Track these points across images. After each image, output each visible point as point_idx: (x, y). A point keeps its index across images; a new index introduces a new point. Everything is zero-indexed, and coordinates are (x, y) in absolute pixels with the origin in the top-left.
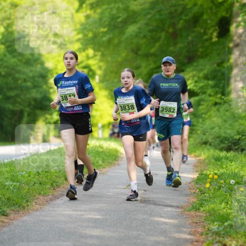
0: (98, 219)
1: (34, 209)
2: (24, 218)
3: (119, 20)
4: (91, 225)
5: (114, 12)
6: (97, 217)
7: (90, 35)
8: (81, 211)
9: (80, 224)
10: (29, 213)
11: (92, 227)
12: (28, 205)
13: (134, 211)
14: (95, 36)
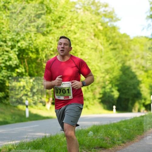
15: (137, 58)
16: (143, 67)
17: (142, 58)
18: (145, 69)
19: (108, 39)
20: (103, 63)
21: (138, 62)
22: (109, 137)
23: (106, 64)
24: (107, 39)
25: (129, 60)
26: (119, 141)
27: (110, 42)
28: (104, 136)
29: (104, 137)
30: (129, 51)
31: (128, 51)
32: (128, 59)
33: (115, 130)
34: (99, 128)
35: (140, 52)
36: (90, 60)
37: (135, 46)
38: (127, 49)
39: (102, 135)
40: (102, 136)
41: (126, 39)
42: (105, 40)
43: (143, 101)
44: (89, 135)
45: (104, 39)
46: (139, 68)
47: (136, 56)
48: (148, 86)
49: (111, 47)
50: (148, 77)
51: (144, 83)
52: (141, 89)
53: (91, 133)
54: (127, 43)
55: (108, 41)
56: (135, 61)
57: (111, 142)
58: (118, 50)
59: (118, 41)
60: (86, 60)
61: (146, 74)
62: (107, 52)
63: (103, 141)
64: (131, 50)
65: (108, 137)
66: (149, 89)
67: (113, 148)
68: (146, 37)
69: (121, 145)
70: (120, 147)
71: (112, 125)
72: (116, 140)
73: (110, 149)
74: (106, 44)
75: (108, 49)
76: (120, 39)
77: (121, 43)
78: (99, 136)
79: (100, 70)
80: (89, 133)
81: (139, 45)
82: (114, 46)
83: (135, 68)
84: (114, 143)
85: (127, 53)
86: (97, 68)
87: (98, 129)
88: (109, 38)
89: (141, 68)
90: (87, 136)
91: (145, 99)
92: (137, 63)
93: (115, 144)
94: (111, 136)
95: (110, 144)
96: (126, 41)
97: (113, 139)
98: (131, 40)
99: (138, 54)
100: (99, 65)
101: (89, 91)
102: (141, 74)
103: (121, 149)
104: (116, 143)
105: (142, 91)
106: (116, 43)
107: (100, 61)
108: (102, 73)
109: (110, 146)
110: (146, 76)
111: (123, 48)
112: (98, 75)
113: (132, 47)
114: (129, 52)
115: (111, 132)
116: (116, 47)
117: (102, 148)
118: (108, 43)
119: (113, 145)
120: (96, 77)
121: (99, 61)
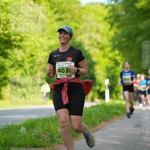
0: (116, 144)
1: (81, 138)
2: (76, 142)
3: (133, 34)
4: (112, 147)
5: (130, 30)
6: (116, 143)
7: (117, 43)
8: (107, 139)
9: (106, 147)
10: (79, 140)
11: (113, 148)
12: (78, 135)
13: (137, 140)
14: (119, 43)
15: (91, 31)
16: (98, 43)
17: (97, 31)
18: (100, 46)
19: (53, 6)
20: (46, 38)
21: (92, 38)
22: (48, 133)
23: (49, 39)
24: (51, 6)
25: (80, 34)
26: (59, 138)
27: (55, 9)
28: (41, 132)
29: (40, 134)
30: (81, 22)
31: (78, 22)
32: (78, 33)
33: (56, 124)
34: (35, 122)
35: (94, 23)
36: (28, 33)
37: (87, 15)
38: (78, 19)
39: (38, 131)
40: (37, 133)
41: (76, 6)
42: (48, 7)
43: (98, 87)
44: (20, 131)
45: (46, 6)
46: (92, 45)
47: (89, 29)
48: (104, 69)
49: (57, 16)
50: (104, 56)
51: (99, 64)
52: (95, 73)
53: (23, 129)
54: (77, 11)
55: (52, 8)
56: (87, 35)
57: (48, 140)
58: (65, 20)
59: (66, 9)
60: (22, 33)
61: (102, 52)
62: (52, 23)
63: (38, 139)
64: (83, 21)
65: (46, 133)
66: (106, 72)
67: (50, 148)
68: (102, 4)
69: (61, 144)
70: (60, 145)
71: (53, 118)
72: (56, 137)
73: (47, 148)
74: (50, 13)
75: (53, 20)
76: (69, 6)
77: (70, 11)
78: (33, 133)
79: (42, 47)
80: (21, 130)
81: (93, 14)
82: (60, 15)
83: (88, 45)
84: (52, 141)
85: (77, 25)
86: (38, 45)
87: (34, 124)
88: (54, 4)
89: (96, 44)
90: (17, 133)
91: (100, 85)
92: (90, 38)
93: (54, 142)
94: (49, 132)
95: (48, 142)
96: (76, 9)
97: (52, 136)
98: (83, 8)
99: (91, 27)
100: (41, 40)
101: (27, 75)
102: (95, 53)
103: (61, 149)
104: (56, 141)
105: (97, 74)
106: (63, 12)
107: (42, 36)
108: (45, 51)
109: (47, 145)
110: (101, 56)
111: (72, 19)
112: (39, 54)
113: (84, 17)
114: (80, 24)
115: (50, 126)
116: (63, 16)
117: (36, 147)
118: (53, 11)
119: (51, 144)
120: (37, 56)
121: (40, 35)
